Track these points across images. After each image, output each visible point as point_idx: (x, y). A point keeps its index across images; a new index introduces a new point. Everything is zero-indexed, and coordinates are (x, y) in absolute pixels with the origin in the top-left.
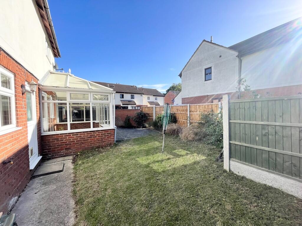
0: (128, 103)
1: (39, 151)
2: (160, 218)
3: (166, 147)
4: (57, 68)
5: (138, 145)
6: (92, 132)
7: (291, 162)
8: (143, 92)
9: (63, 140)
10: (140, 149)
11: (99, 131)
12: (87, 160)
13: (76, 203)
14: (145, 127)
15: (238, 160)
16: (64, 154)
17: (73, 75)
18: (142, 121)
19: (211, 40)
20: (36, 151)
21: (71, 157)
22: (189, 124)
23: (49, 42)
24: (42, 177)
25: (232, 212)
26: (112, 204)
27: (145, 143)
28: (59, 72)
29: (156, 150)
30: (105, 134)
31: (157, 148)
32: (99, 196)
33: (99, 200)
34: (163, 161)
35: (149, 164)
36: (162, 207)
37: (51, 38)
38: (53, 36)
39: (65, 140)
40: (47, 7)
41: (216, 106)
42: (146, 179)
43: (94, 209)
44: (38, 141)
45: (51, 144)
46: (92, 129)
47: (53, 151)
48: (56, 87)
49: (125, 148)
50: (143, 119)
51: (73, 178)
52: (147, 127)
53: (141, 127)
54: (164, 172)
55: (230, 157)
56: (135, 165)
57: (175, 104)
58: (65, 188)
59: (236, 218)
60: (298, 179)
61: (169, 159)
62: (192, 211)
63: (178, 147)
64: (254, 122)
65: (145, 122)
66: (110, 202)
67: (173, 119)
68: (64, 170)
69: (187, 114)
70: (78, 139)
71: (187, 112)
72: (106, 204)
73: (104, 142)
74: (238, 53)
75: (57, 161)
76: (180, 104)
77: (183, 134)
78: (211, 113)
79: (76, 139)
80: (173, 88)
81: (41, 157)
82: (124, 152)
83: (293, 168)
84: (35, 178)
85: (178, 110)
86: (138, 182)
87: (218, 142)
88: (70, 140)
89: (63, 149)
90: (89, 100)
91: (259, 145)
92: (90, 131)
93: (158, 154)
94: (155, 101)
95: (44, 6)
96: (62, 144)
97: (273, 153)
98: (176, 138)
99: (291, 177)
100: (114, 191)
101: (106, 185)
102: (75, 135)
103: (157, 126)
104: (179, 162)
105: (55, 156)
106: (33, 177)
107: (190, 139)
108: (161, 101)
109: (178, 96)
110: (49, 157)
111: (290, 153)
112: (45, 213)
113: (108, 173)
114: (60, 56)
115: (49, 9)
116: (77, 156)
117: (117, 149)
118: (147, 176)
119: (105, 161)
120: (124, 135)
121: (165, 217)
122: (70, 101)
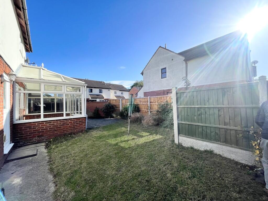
0: (96, 97)
1: (11, 138)
2: (127, 176)
3: (131, 131)
4: (29, 62)
5: (107, 131)
6: (65, 120)
7: (215, 132)
8: (110, 87)
9: (35, 128)
10: (109, 133)
11: (71, 119)
12: (60, 144)
13: (55, 176)
14: (113, 117)
15: (184, 135)
16: (36, 141)
17: (46, 69)
18: (110, 111)
19: (165, 47)
20: (8, 139)
21: (44, 144)
22: (149, 113)
23: (22, 38)
24: (16, 161)
25: (178, 167)
26: (87, 172)
27: (113, 129)
28: (32, 66)
29: (123, 134)
30: (77, 122)
31: (124, 132)
32: (76, 169)
33: (75, 171)
34: (128, 140)
35: (117, 143)
36: (129, 170)
37: (25, 34)
38: (27, 33)
39: (38, 128)
40: (25, 8)
41: (170, 98)
42: (115, 153)
43: (72, 177)
44: (10, 129)
45: (23, 132)
46: (65, 117)
47: (24, 138)
48: (31, 79)
49: (95, 133)
50: (111, 110)
51: (48, 160)
52: (115, 117)
53: (109, 117)
54: (129, 148)
55: (179, 134)
56: (105, 145)
57: (138, 97)
58: (42, 167)
59: (180, 170)
60: (219, 143)
61: (133, 139)
62: (150, 169)
63: (140, 131)
64: (193, 106)
65: (113, 113)
66: (86, 171)
67: (137, 109)
68: (38, 154)
69: (148, 105)
70: (51, 126)
71: (148, 103)
72: (82, 173)
73: (76, 129)
74: (184, 58)
75: (29, 148)
76: (142, 96)
77: (145, 121)
78: (166, 103)
79: (49, 127)
80: (136, 85)
81: (13, 144)
82: (95, 136)
83: (217, 136)
84: (9, 162)
85: (140, 101)
86: (109, 156)
87: (171, 125)
88: (43, 127)
89: (35, 137)
90: (63, 92)
91: (196, 123)
92: (63, 120)
93: (125, 136)
94: (121, 95)
95: (22, 7)
96: (35, 131)
97: (205, 127)
98: (139, 124)
99: (216, 142)
100: (89, 163)
101: (81, 160)
102: (48, 123)
103: (124, 115)
104: (142, 141)
105: (27, 143)
106: (7, 161)
107: (150, 124)
108: (126, 95)
109: (141, 90)
110: (20, 144)
111: (214, 126)
112: (25, 187)
113: (82, 152)
114: (31, 51)
115: (27, 10)
116: (50, 142)
117: (89, 134)
118: (116, 151)
119: (78, 144)
120: (93, 124)
121: (131, 175)
122: (44, 92)
